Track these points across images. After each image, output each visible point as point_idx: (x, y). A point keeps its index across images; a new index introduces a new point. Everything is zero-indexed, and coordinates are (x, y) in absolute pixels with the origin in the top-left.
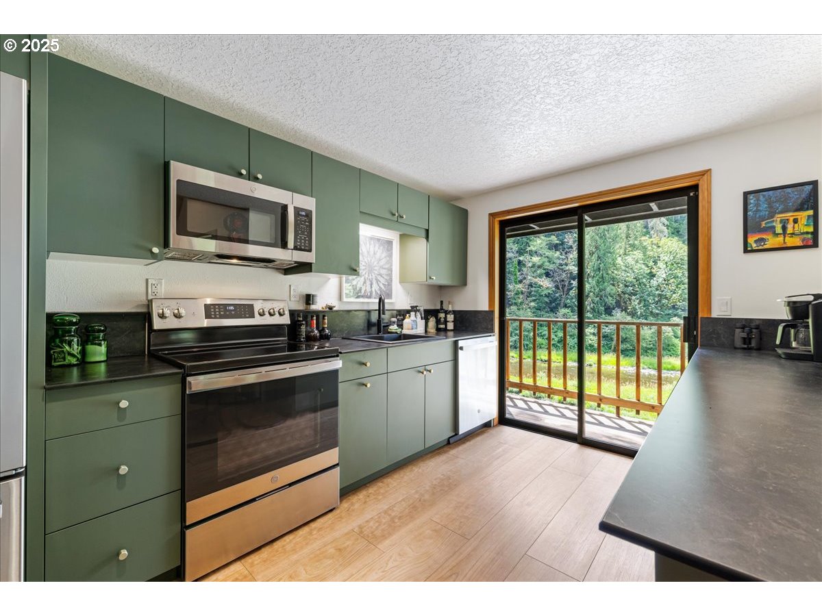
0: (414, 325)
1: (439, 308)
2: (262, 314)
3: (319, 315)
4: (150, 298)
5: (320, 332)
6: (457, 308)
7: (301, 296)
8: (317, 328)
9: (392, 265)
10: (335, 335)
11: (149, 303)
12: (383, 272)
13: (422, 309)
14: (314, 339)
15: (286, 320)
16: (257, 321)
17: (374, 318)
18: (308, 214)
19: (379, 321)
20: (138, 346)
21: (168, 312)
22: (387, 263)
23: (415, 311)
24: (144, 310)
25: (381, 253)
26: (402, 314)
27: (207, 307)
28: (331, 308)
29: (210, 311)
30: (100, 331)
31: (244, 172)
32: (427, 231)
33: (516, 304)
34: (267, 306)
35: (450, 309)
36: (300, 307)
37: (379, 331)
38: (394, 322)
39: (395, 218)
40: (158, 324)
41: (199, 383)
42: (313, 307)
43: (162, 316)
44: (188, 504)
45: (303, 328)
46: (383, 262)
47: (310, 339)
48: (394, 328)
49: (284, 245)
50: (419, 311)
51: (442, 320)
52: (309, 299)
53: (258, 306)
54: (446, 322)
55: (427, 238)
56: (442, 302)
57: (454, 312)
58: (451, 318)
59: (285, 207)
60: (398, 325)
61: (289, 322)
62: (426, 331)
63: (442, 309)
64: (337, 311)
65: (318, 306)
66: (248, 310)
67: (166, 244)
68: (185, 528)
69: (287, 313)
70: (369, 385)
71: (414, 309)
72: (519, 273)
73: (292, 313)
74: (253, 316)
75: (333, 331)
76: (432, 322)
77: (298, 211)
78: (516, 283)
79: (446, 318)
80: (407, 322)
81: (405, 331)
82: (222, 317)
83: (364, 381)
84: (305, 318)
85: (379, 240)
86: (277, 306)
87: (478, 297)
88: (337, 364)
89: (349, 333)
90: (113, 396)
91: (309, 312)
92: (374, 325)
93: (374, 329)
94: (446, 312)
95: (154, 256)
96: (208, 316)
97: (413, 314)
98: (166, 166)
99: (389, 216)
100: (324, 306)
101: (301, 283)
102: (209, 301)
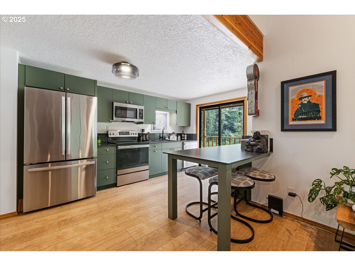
0: (173, 138)
1: (182, 133)
2: (131, 134)
3: (146, 135)
4: (108, 130)
5: (146, 139)
6: (188, 133)
7: (141, 130)
8: (145, 138)
9: (167, 121)
10: (150, 140)
11: (108, 132)
12: (164, 123)
13: (176, 133)
14: (144, 141)
15: (137, 136)
16: (130, 136)
17: (161, 136)
18: (142, 110)
19: (162, 136)
20: (105, 141)
21: (112, 133)
22: (165, 120)
23: (174, 134)
24: (106, 133)
25: (163, 117)
26: (170, 134)
27: (119, 132)
28: (149, 133)
29: (120, 133)
30: (99, 137)
31: (128, 102)
32: (176, 111)
33: (238, 131)
34: (133, 132)
35: (186, 133)
36: (141, 132)
37: (162, 139)
38: (167, 137)
39: (166, 108)
40: (110, 136)
41: (120, 147)
42: (144, 133)
43: (110, 134)
44: (118, 171)
45: (141, 138)
46: (164, 120)
47: (143, 141)
48: (167, 138)
49: (136, 118)
50: (175, 134)
51: (183, 136)
52: (143, 130)
53: (130, 132)
54: (184, 137)
55: (176, 113)
56: (183, 131)
57: (187, 134)
58: (186, 136)
59: (137, 109)
60: (168, 138)
61: (138, 136)
62: (177, 140)
63: (183, 133)
64: (151, 134)
65: (145, 132)
66: (128, 133)
67: (113, 119)
68: (117, 175)
69: (137, 134)
70: (156, 152)
71: (173, 133)
72: (239, 118)
73: (139, 134)
74: (129, 135)
75: (149, 139)
76: (179, 137)
77: (140, 110)
78: (238, 122)
79: (184, 136)
80: (171, 137)
81: (170, 140)
82: (122, 135)
83: (155, 150)
84: (142, 135)
85: (163, 114)
86: (135, 132)
87: (193, 129)
88: (148, 146)
89: (154, 140)
90: (106, 149)
91: (143, 134)
92: (161, 138)
93: (161, 139)
94: (184, 134)
95: (110, 122)
96: (119, 134)
97: (173, 135)
98: (113, 103)
99: (164, 108)
100: (147, 132)
101: (141, 126)
102: (119, 131)
